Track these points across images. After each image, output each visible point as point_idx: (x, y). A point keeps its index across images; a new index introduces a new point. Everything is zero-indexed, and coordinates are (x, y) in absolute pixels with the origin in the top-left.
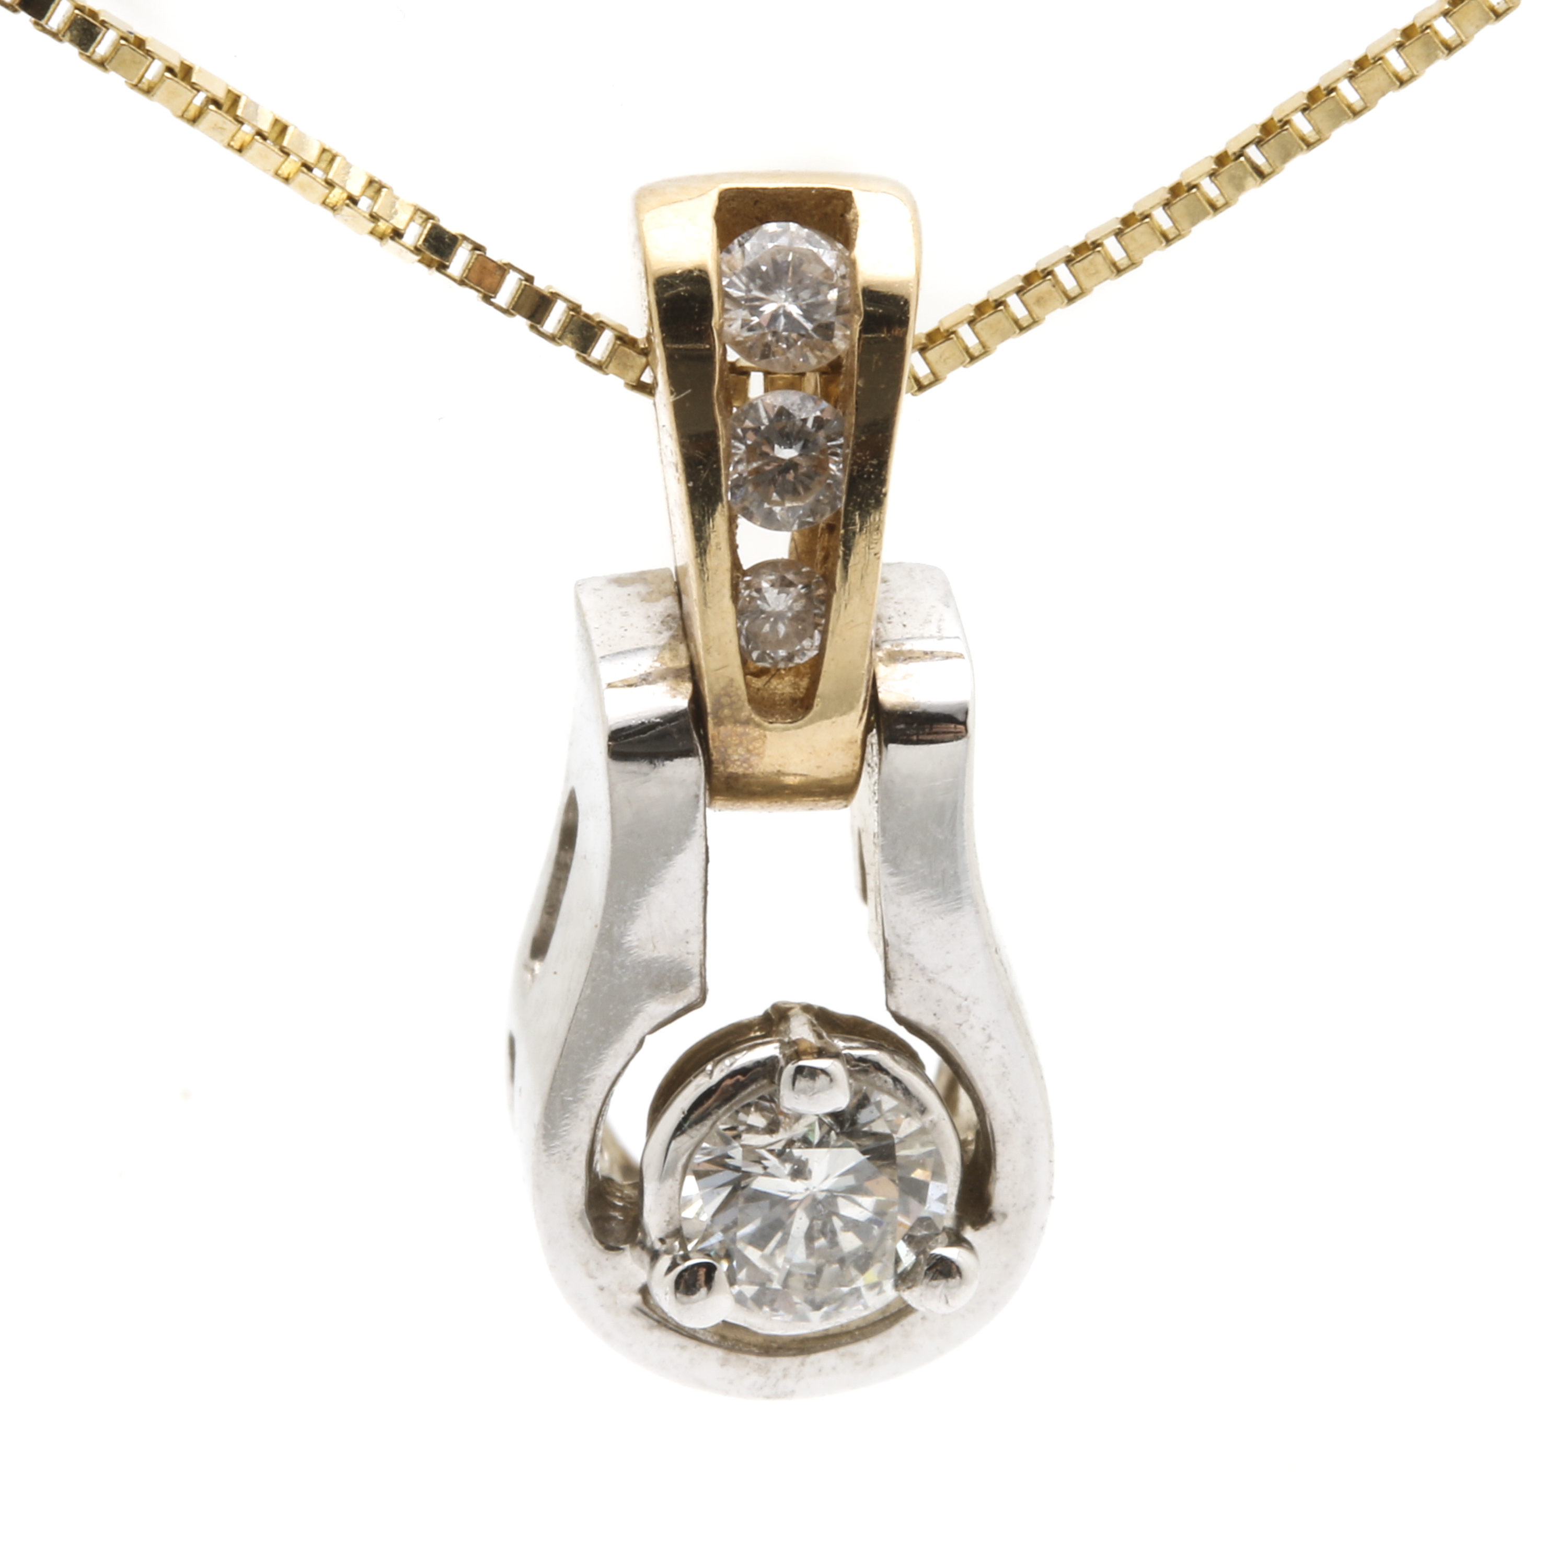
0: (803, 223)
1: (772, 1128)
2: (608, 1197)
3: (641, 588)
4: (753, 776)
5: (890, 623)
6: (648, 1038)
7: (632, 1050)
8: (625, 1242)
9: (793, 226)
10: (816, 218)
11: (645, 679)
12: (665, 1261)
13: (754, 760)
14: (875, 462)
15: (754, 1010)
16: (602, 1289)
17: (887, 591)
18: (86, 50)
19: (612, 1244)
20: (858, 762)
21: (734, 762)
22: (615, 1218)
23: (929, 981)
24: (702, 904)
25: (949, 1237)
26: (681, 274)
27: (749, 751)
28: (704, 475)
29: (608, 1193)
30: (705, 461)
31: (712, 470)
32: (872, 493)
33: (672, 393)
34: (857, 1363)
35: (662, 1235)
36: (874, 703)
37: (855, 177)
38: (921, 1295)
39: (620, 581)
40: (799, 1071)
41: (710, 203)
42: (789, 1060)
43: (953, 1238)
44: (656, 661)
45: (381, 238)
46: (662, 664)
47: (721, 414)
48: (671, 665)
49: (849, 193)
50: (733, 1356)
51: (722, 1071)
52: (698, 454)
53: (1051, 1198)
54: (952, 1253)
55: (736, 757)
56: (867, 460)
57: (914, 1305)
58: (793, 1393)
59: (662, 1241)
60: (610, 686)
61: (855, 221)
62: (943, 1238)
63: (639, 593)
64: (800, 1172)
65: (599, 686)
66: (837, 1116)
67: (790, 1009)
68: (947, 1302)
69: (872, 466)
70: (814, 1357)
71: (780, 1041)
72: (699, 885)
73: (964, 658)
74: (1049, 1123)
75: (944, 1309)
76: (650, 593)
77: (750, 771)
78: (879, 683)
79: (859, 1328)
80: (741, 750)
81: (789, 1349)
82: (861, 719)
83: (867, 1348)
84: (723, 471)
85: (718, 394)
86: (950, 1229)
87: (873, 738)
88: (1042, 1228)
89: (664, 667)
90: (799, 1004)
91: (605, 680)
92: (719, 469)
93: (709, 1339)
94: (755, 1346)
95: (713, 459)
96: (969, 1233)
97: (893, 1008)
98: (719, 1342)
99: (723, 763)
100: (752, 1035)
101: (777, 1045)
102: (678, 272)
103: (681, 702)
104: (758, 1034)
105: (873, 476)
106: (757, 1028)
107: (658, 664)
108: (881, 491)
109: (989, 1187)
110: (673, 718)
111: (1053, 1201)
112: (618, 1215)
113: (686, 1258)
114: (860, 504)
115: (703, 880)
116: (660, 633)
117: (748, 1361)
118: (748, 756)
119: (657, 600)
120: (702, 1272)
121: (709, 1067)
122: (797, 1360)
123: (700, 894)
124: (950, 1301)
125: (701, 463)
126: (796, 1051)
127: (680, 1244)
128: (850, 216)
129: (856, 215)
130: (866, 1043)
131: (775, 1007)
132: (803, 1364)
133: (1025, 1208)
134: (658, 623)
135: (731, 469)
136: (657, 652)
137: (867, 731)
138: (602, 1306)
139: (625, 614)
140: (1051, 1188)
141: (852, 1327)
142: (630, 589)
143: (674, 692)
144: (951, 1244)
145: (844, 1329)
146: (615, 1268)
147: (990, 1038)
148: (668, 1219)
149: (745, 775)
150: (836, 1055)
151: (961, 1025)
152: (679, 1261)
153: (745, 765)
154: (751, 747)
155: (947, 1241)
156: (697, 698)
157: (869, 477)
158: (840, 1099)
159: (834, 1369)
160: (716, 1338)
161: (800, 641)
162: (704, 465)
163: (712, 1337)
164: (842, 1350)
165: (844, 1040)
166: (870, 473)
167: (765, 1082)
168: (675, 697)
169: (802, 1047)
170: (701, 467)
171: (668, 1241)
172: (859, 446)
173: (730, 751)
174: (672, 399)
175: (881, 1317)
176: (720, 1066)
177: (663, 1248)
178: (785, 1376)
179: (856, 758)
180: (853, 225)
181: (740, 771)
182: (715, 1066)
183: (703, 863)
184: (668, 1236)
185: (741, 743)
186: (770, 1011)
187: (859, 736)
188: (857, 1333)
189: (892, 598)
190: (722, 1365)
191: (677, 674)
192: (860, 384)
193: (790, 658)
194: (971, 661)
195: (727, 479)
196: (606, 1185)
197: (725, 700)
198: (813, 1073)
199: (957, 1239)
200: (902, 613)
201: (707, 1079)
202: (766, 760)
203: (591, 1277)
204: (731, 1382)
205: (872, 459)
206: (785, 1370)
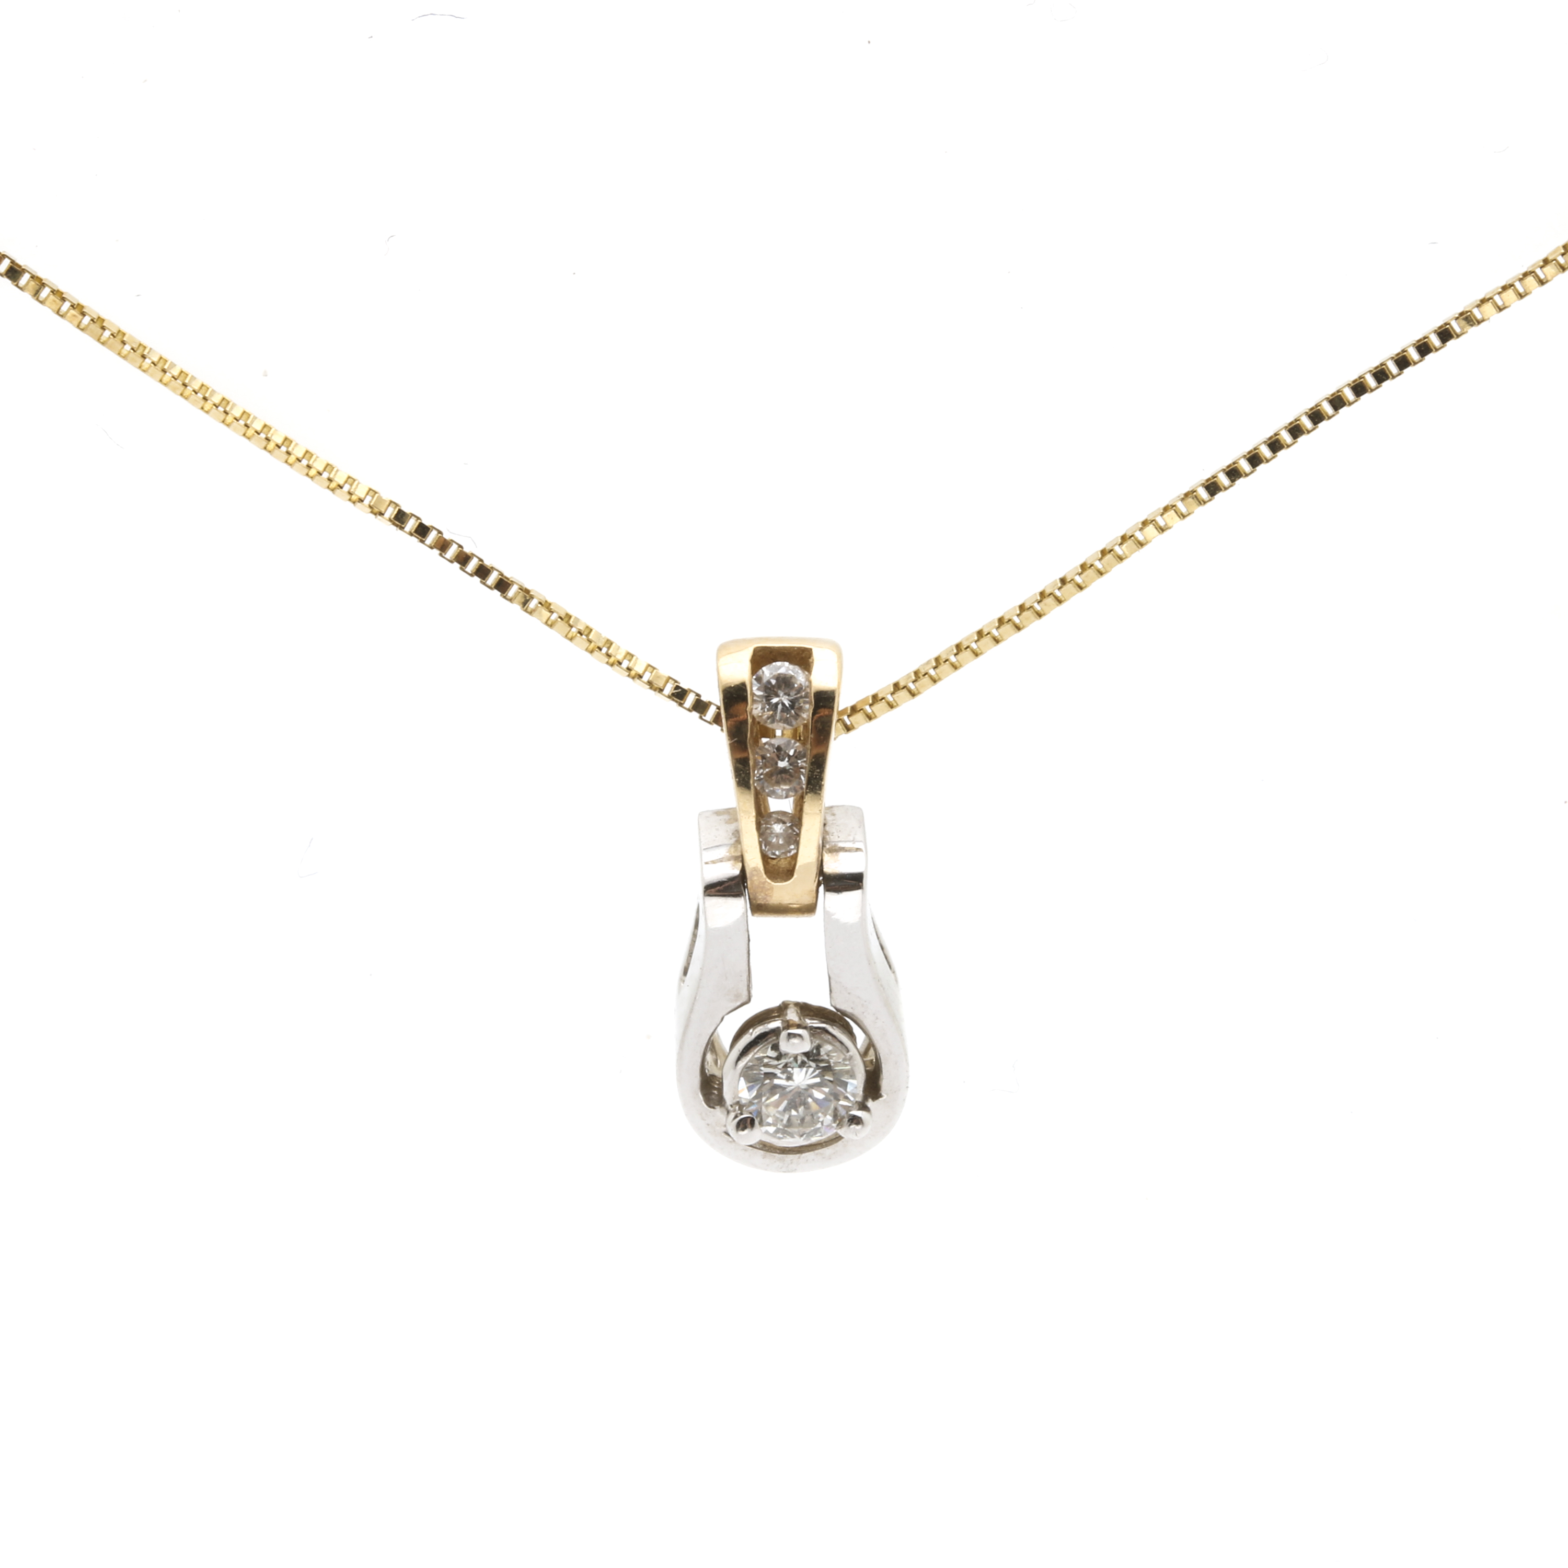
0: (791, 662)
1: (778, 1058)
2: (712, 1084)
3: (726, 817)
4: (768, 904)
5: (832, 835)
6: (726, 1017)
7: (718, 1023)
8: (718, 1105)
9: (787, 664)
10: (798, 659)
11: (721, 860)
12: (732, 1115)
13: (768, 898)
14: (818, 770)
15: (775, 1003)
16: (708, 1125)
17: (834, 820)
18: (484, 579)
19: (712, 1105)
20: (815, 899)
21: (760, 899)
22: (714, 1093)
23: (849, 993)
24: (747, 959)
25: (859, 1106)
26: (734, 687)
27: (766, 895)
28: (743, 775)
29: (712, 1082)
30: (743, 769)
31: (747, 773)
32: (818, 784)
33: (729, 740)
34: (824, 1158)
35: (731, 1103)
36: (821, 872)
37: (815, 640)
38: (845, 1132)
39: (718, 813)
40: (789, 1034)
41: (748, 654)
42: (784, 1028)
43: (861, 1106)
44: (727, 852)
45: (612, 665)
46: (730, 854)
47: (751, 748)
48: (733, 854)
49: (811, 649)
50: (768, 1154)
51: (756, 1033)
52: (740, 766)
53: (907, 1087)
54: (859, 1113)
55: (760, 897)
56: (815, 770)
57: (843, 1135)
58: (795, 1170)
59: (731, 1106)
60: (706, 863)
61: (813, 662)
62: (856, 1106)
63: (725, 819)
64: (789, 1078)
65: (702, 863)
66: (806, 1054)
67: (789, 1004)
68: (856, 1135)
69: (817, 772)
70: (804, 1155)
71: (782, 1020)
72: (746, 952)
73: (862, 851)
74: (906, 1055)
75: (855, 1138)
76: (729, 819)
77: (767, 903)
78: (824, 864)
79: (825, 1142)
80: (763, 894)
81: (794, 1151)
82: (815, 881)
83: (827, 1151)
84: (751, 774)
85: (749, 740)
86: (859, 1102)
87: (822, 888)
88: (904, 1100)
89: (730, 855)
90: (793, 1002)
91: (705, 860)
92: (749, 773)
93: (758, 1146)
94: (779, 1149)
95: (747, 768)
96: (870, 1104)
97: (833, 1005)
98: (762, 1148)
99: (755, 899)
100: (774, 1015)
101: (780, 1021)
102: (733, 686)
103: (737, 872)
104: (776, 1014)
105: (818, 777)
106: (776, 1012)
107: (728, 854)
108: (821, 783)
109: (880, 1082)
110: (732, 879)
111: (909, 1089)
112: (716, 1092)
113: (741, 1114)
114: (812, 789)
115: (748, 949)
116: (731, 839)
117: (775, 1156)
118: (765, 896)
119: (732, 823)
120: (749, 1120)
121: (751, 1031)
122: (798, 1155)
123: (746, 955)
124: (858, 1135)
125: (742, 770)
126: (788, 1025)
127: (739, 1108)
128: (811, 660)
129: (813, 660)
130: (821, 1021)
131: (783, 1003)
132: (799, 1158)
133: (895, 1092)
134: (731, 834)
135: (756, 772)
136: (728, 848)
137: (819, 885)
138: (709, 1132)
139: (717, 830)
140: (907, 1083)
141: (822, 1141)
142: (721, 817)
143: (733, 867)
144: (859, 1109)
145: (819, 1142)
146: (713, 1116)
147: (877, 1018)
148: (733, 1096)
149: (765, 904)
150: (805, 1028)
151: (863, 1013)
152: (738, 1115)
153: (765, 901)
154: (767, 893)
155: (858, 1108)
156: (743, 870)
157: (816, 777)
158: (807, 1046)
159: (813, 1160)
160: (761, 1146)
161: (789, 847)
162: (743, 771)
163: (759, 1146)
164: (816, 1151)
165: (810, 1019)
166: (816, 776)
167: (775, 1038)
168: (733, 869)
169: (791, 1022)
170: (742, 772)
171: (734, 1106)
172: (812, 764)
173: (758, 895)
174: (729, 742)
175: (834, 1137)
176: (756, 1030)
177: (732, 1109)
178: (792, 1163)
179: (814, 898)
180: (811, 664)
181: (763, 903)
182: (753, 1030)
183: (747, 942)
184: (734, 1104)
185: (762, 892)
186: (782, 1005)
187: (814, 888)
188: (824, 1144)
189: (835, 823)
190: (763, 1158)
191: (736, 859)
192: (812, 736)
193: (785, 853)
194: (866, 853)
195: (754, 776)
196: (711, 1078)
197: (755, 873)
198: (795, 1035)
199: (863, 1107)
200: (838, 831)
201: (749, 1036)
202: (774, 898)
203: (703, 1119)
204: (768, 1165)
205: (817, 769)
206: (791, 1160)
